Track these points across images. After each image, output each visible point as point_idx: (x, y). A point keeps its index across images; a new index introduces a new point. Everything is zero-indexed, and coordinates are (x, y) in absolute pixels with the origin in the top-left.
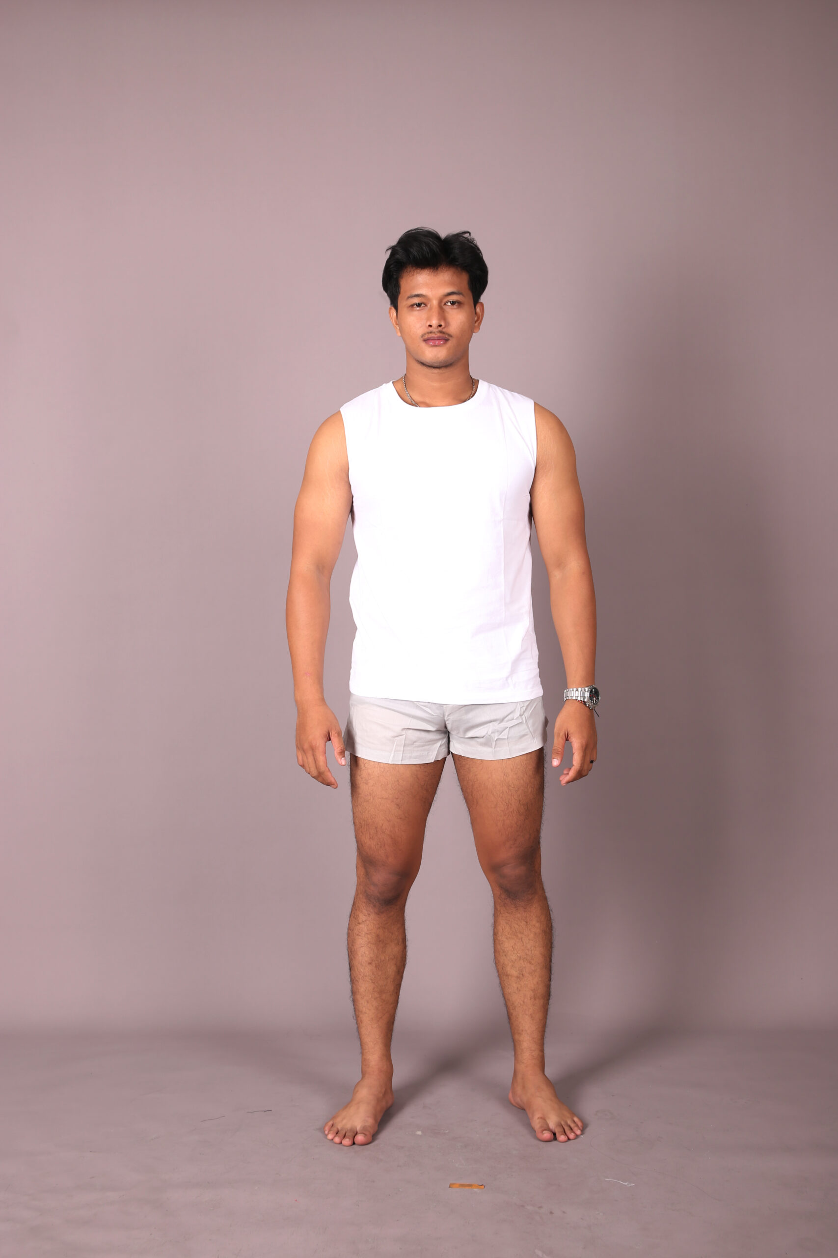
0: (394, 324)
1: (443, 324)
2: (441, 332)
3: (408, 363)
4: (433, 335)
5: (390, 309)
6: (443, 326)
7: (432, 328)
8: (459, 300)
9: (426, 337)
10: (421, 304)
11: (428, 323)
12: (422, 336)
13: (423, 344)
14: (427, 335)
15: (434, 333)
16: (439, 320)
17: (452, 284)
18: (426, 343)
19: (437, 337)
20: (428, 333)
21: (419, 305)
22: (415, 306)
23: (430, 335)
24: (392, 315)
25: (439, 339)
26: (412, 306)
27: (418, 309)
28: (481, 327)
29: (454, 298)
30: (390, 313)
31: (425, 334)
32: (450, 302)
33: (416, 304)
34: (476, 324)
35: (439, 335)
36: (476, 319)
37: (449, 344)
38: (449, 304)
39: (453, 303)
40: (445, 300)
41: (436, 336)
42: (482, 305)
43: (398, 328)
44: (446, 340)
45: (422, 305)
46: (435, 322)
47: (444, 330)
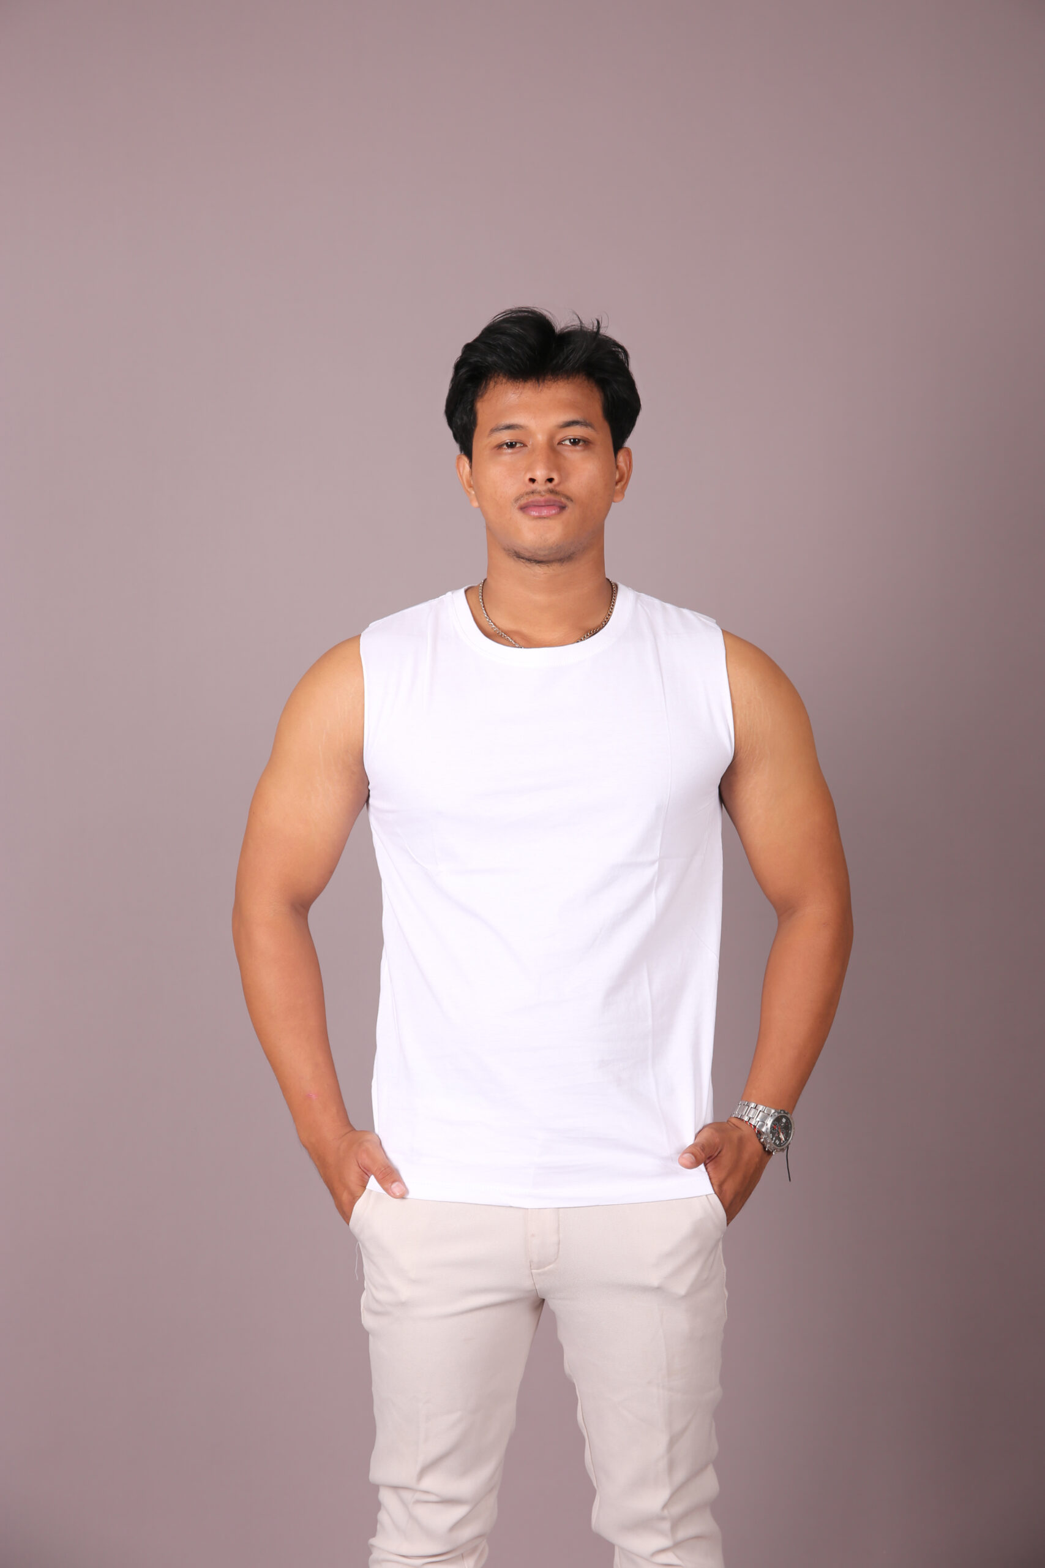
0: (466, 486)
1: (555, 476)
2: (552, 492)
3: (490, 557)
4: (537, 498)
5: (459, 458)
6: (556, 481)
7: (536, 483)
8: (585, 436)
9: (523, 501)
10: (516, 443)
11: (529, 476)
12: (517, 500)
13: (518, 516)
14: (526, 497)
15: (539, 492)
16: (550, 469)
17: (572, 406)
18: (524, 512)
19: (546, 501)
20: (527, 494)
21: (511, 445)
22: (505, 447)
23: (533, 498)
24: (461, 469)
25: (548, 505)
26: (500, 446)
27: (510, 451)
28: (627, 492)
29: (577, 432)
30: (458, 467)
31: (522, 496)
32: (570, 440)
33: (507, 444)
34: (618, 487)
35: (548, 496)
36: (617, 477)
37: (566, 514)
38: (567, 442)
39: (575, 442)
40: (559, 437)
41: (542, 499)
42: (629, 453)
43: (473, 492)
44: (562, 508)
45: (518, 445)
46: (540, 474)
47: (558, 489)
